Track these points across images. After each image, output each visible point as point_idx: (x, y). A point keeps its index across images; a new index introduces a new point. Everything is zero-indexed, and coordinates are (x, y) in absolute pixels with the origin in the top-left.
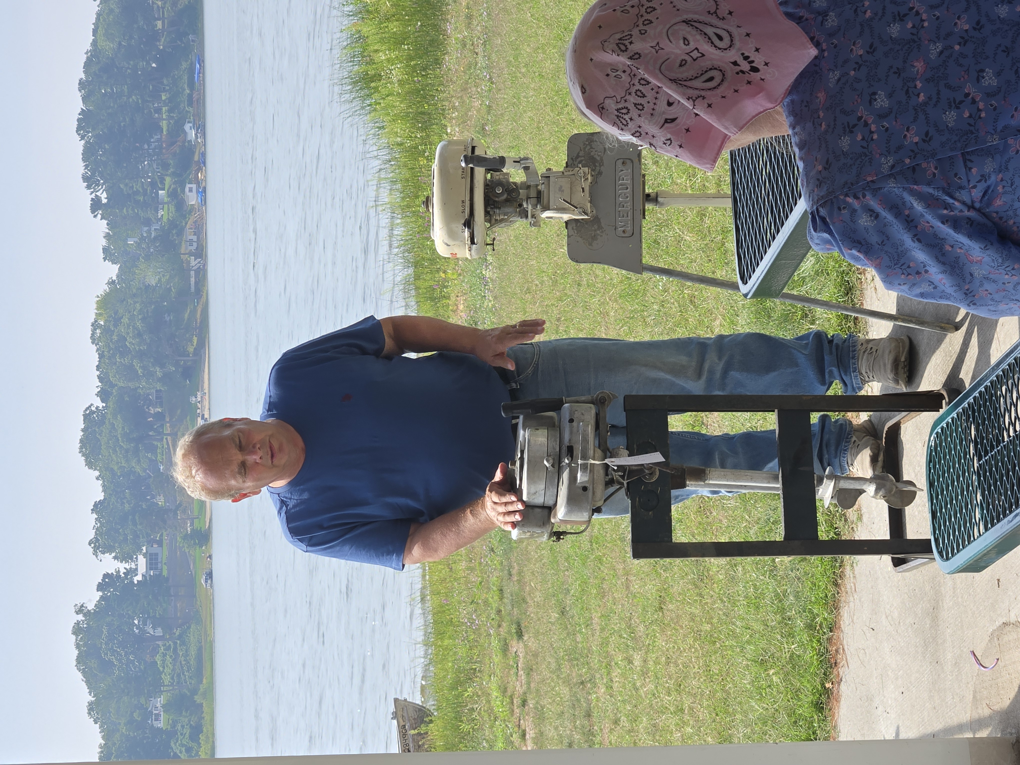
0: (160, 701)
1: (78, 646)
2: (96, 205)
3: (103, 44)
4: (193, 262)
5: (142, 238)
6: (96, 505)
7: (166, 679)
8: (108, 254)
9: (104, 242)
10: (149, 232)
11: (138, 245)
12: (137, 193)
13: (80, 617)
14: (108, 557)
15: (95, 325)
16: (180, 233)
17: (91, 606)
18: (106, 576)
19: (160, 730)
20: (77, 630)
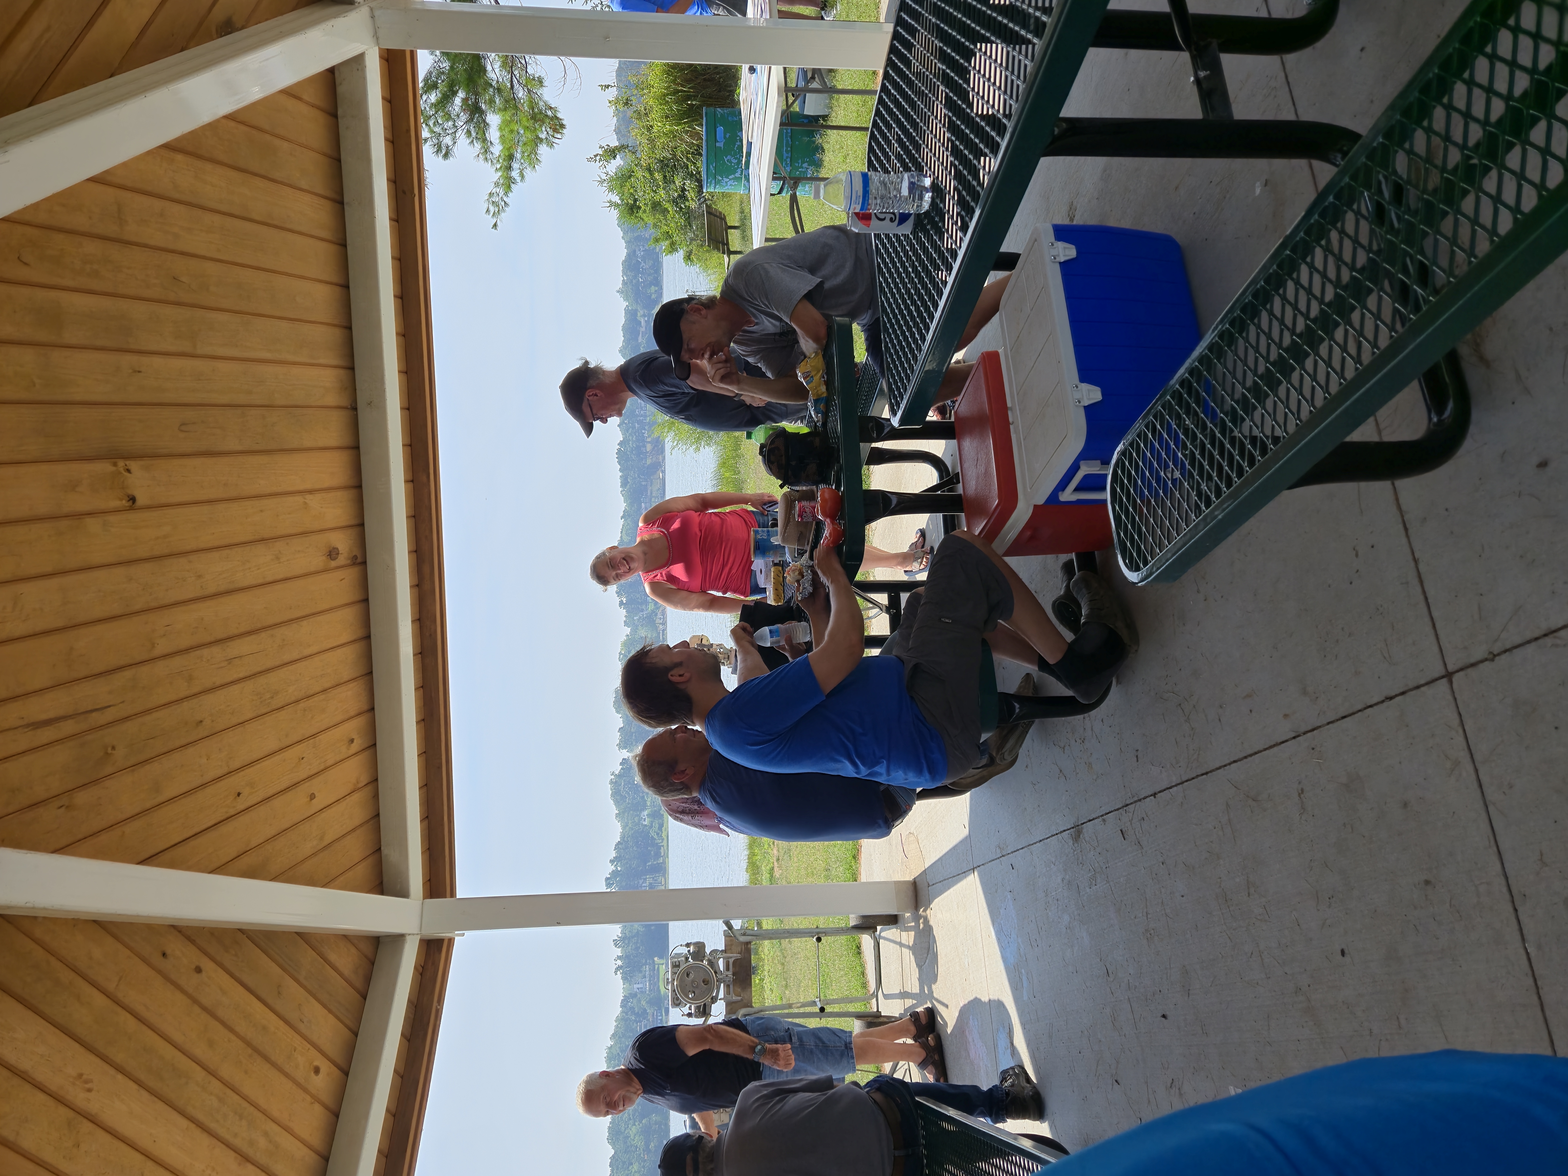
0: (646, 813)
1: (611, 789)
2: (621, 603)
3: (625, 537)
4: (661, 627)
5: (640, 617)
6: (620, 729)
7: (649, 803)
8: (626, 624)
9: (624, 619)
10: (643, 615)
11: (638, 620)
12: (638, 598)
13: (613, 777)
14: (625, 751)
15: (620, 653)
16: (656, 615)
17: (617, 772)
18: (623, 759)
19: (646, 825)
20: (611, 782)
